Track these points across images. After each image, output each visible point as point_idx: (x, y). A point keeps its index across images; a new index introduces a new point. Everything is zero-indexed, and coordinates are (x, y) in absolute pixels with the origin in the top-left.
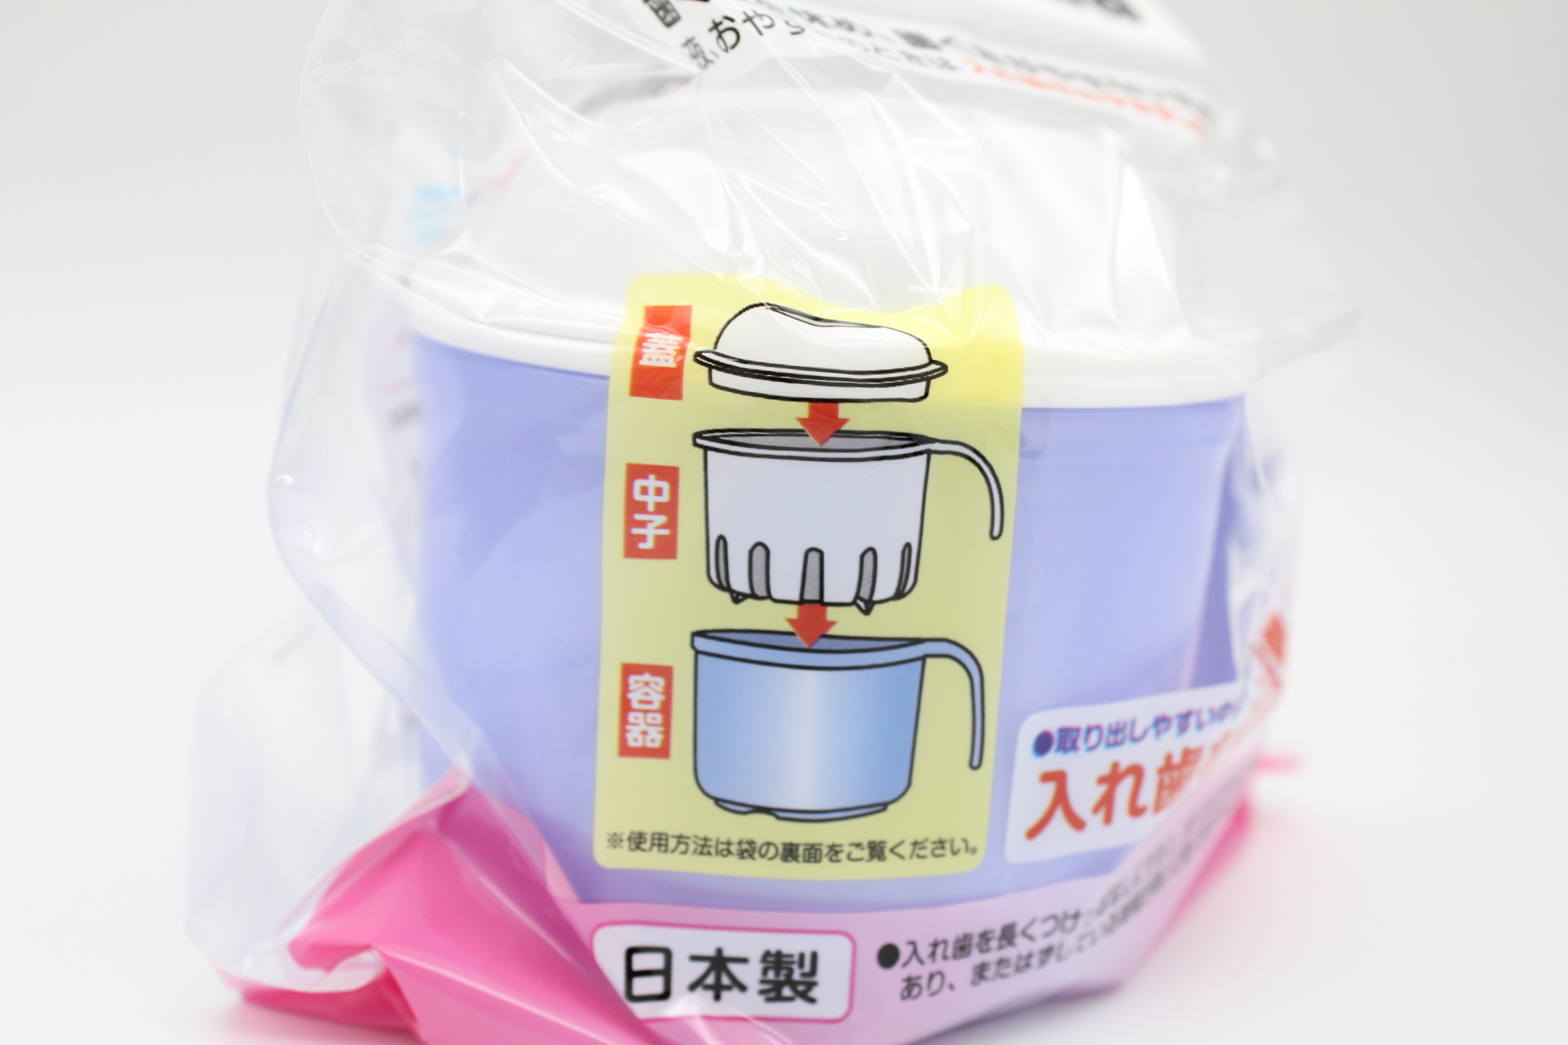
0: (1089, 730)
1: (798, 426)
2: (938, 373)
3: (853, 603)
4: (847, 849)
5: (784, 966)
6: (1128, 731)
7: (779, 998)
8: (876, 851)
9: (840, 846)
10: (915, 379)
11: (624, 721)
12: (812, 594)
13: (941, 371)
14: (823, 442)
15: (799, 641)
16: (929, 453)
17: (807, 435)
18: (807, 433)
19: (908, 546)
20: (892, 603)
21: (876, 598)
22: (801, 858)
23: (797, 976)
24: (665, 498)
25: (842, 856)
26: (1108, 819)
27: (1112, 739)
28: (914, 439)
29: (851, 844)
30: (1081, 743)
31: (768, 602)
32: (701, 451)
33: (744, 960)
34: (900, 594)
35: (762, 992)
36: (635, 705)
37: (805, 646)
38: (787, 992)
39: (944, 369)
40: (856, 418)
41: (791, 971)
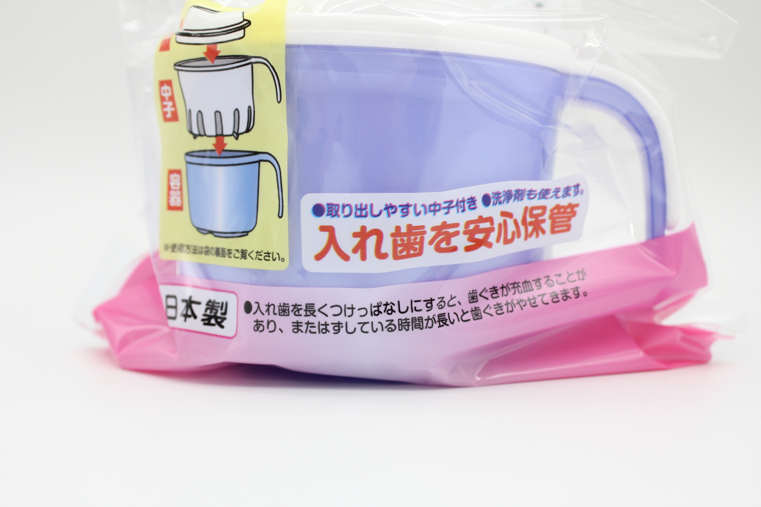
0: (344, 206)
1: (203, 56)
2: (247, 25)
3: (232, 135)
4: (234, 252)
5: (215, 308)
6: (369, 209)
7: (209, 324)
8: (244, 254)
9: (231, 250)
10: (239, 29)
11: (169, 195)
12: (219, 132)
13: (248, 24)
14: (213, 62)
15: (216, 154)
16: (251, 63)
17: (207, 60)
18: (207, 58)
19: (250, 107)
20: (245, 134)
21: (240, 132)
22: (220, 255)
23: (219, 314)
24: (170, 94)
25: (232, 255)
26: (364, 257)
27: (359, 213)
28: (246, 58)
29: (235, 250)
30: (340, 212)
31: (205, 137)
32: (176, 72)
33: (199, 303)
34: (248, 130)
35: (203, 320)
36: (172, 187)
37: (218, 155)
38: (213, 321)
39: (249, 23)
40: (223, 50)
41: (217, 311)
